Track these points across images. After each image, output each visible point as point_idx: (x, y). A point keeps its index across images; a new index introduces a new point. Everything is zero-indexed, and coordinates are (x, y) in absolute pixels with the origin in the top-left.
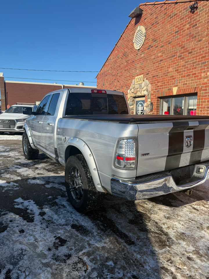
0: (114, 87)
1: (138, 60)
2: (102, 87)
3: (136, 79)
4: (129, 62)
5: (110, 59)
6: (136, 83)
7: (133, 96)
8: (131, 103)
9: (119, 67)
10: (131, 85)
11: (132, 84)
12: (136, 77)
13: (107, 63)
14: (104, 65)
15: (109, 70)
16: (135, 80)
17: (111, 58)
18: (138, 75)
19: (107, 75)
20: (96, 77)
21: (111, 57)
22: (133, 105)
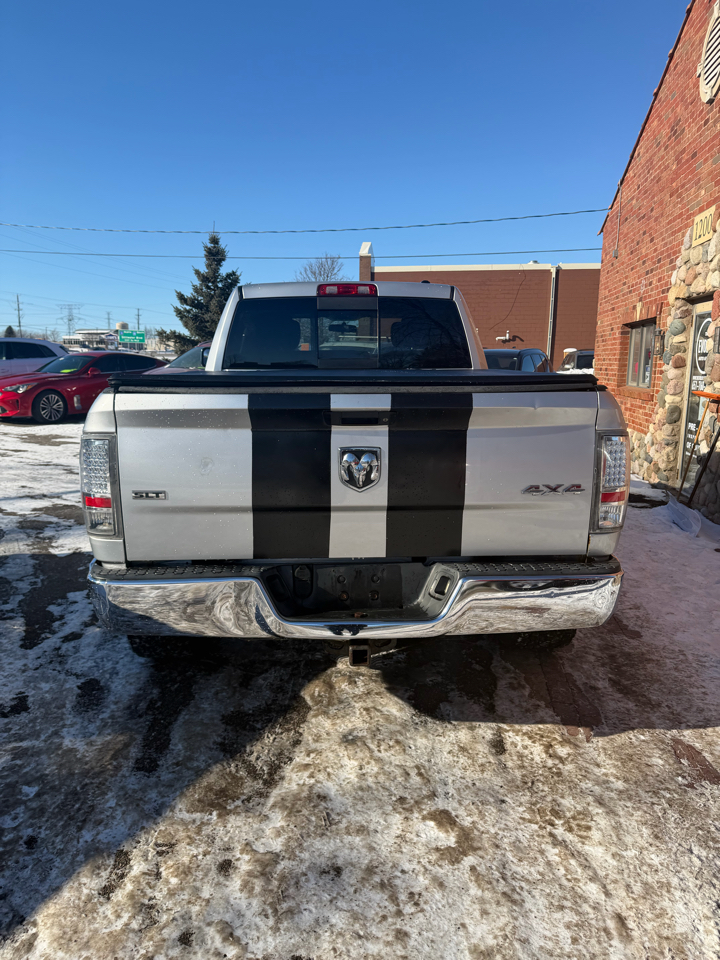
0: (641, 262)
1: (706, 145)
2: (612, 265)
3: (695, 226)
4: (685, 157)
5: (639, 155)
6: (694, 244)
7: (681, 296)
8: (678, 323)
9: (657, 182)
10: (680, 252)
11: (683, 248)
12: (697, 219)
13: (631, 173)
14: (622, 183)
15: (632, 199)
16: (692, 231)
17: (642, 151)
18: (701, 210)
19: (627, 219)
20: (602, 231)
21: (641, 149)
22: (684, 330)
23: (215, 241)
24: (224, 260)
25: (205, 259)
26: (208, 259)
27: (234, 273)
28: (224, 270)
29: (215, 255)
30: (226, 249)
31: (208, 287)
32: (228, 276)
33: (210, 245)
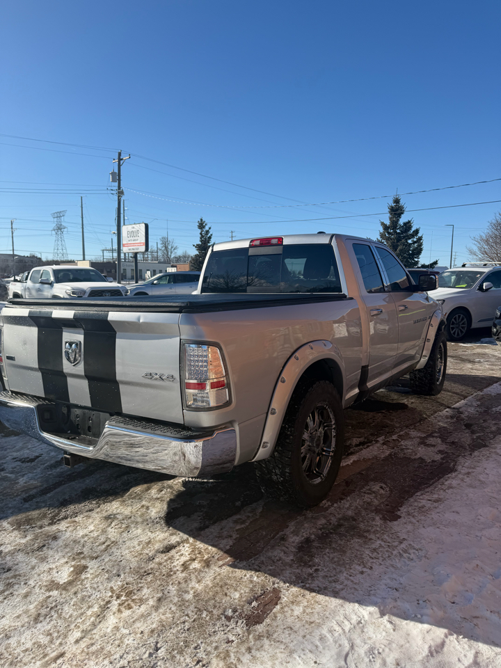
23: (397, 201)
24: (403, 213)
25: (389, 215)
26: (391, 214)
27: (409, 222)
28: (402, 221)
29: (396, 211)
30: (405, 206)
31: (389, 233)
32: (405, 224)
33: (393, 205)
